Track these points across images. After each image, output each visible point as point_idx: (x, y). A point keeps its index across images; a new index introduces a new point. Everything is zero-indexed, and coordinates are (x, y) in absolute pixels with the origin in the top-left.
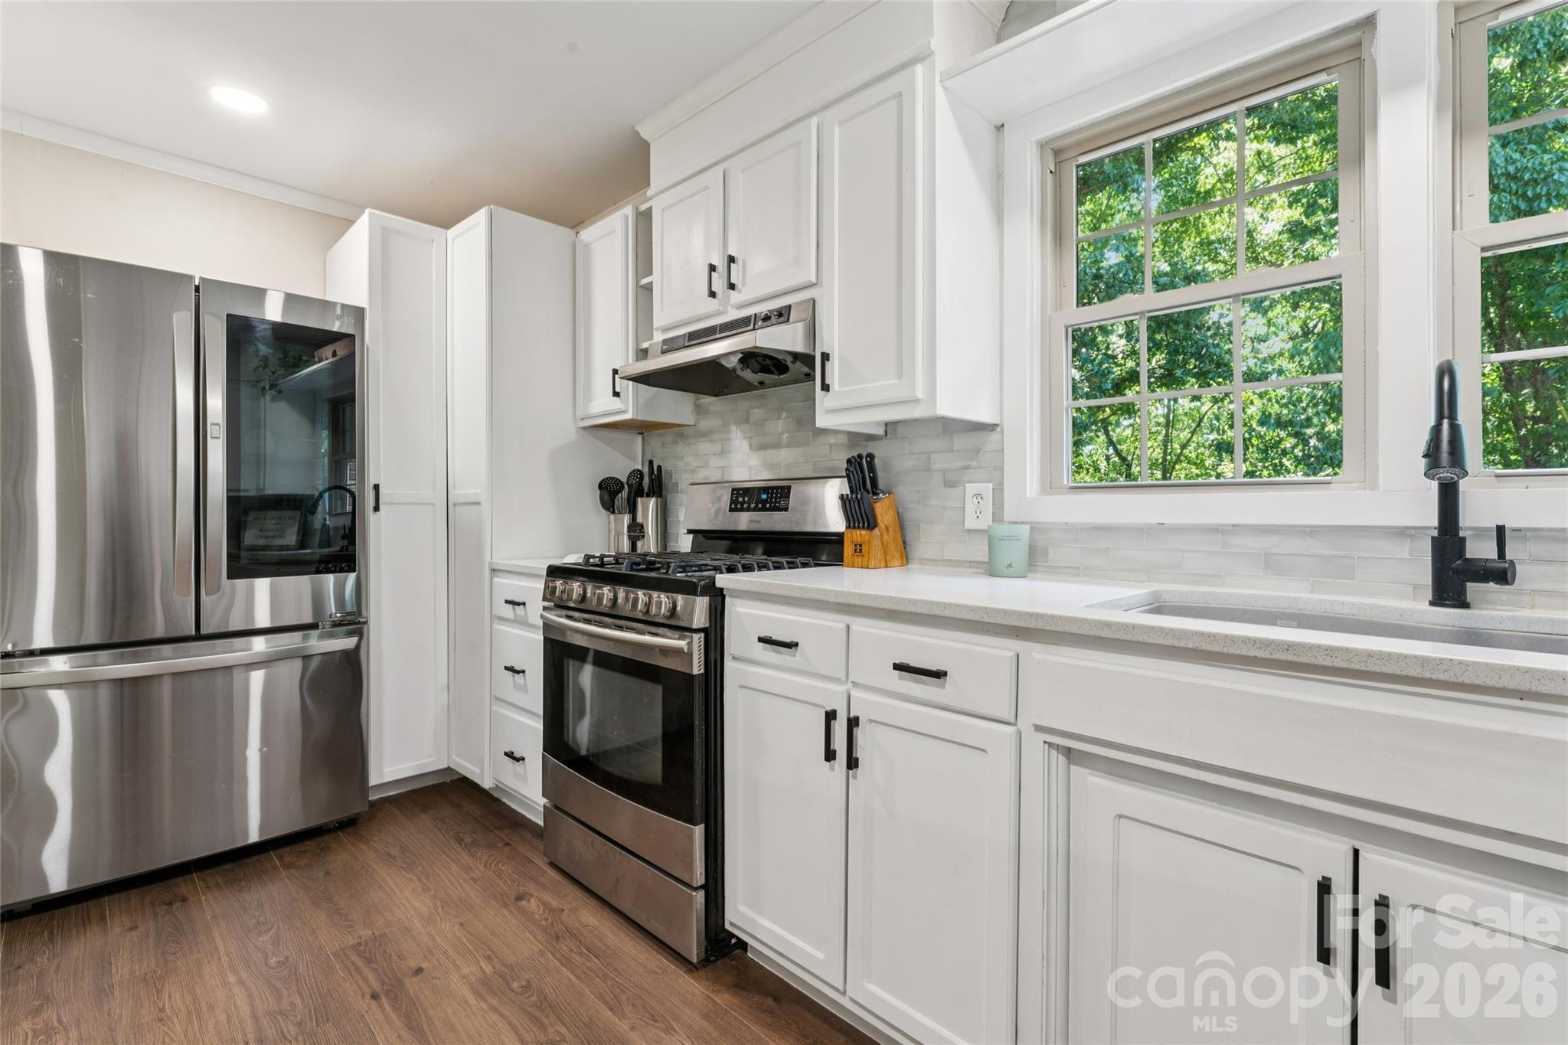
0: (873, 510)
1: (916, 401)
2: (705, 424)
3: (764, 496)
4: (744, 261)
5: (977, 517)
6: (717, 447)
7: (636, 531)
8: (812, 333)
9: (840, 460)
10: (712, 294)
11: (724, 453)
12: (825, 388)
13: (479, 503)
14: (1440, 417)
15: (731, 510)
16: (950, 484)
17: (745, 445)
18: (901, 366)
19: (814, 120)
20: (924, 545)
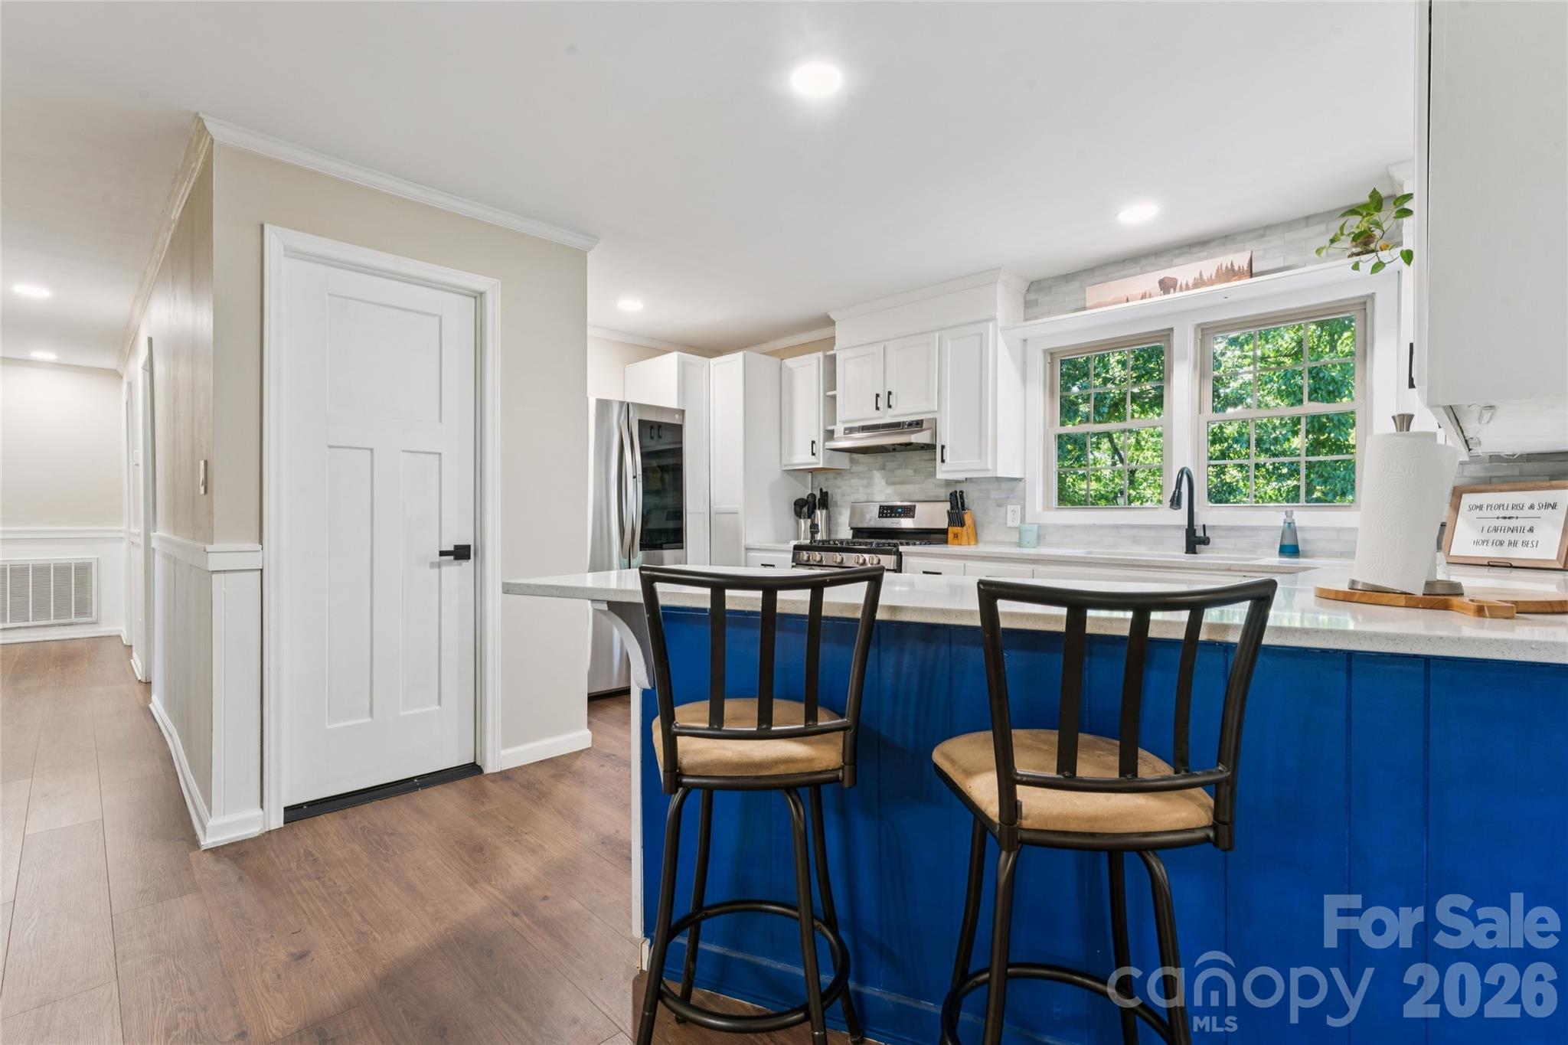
0: (963, 517)
1: (988, 470)
2: (855, 469)
3: (900, 510)
4: (896, 395)
5: (1013, 521)
6: (864, 482)
7: (814, 528)
8: (935, 435)
9: (945, 493)
10: (877, 408)
11: (869, 485)
12: (943, 461)
13: (737, 513)
14: (1176, 489)
15: (879, 517)
16: (1000, 505)
17: (883, 482)
18: (981, 454)
19: (937, 335)
20: (986, 534)
